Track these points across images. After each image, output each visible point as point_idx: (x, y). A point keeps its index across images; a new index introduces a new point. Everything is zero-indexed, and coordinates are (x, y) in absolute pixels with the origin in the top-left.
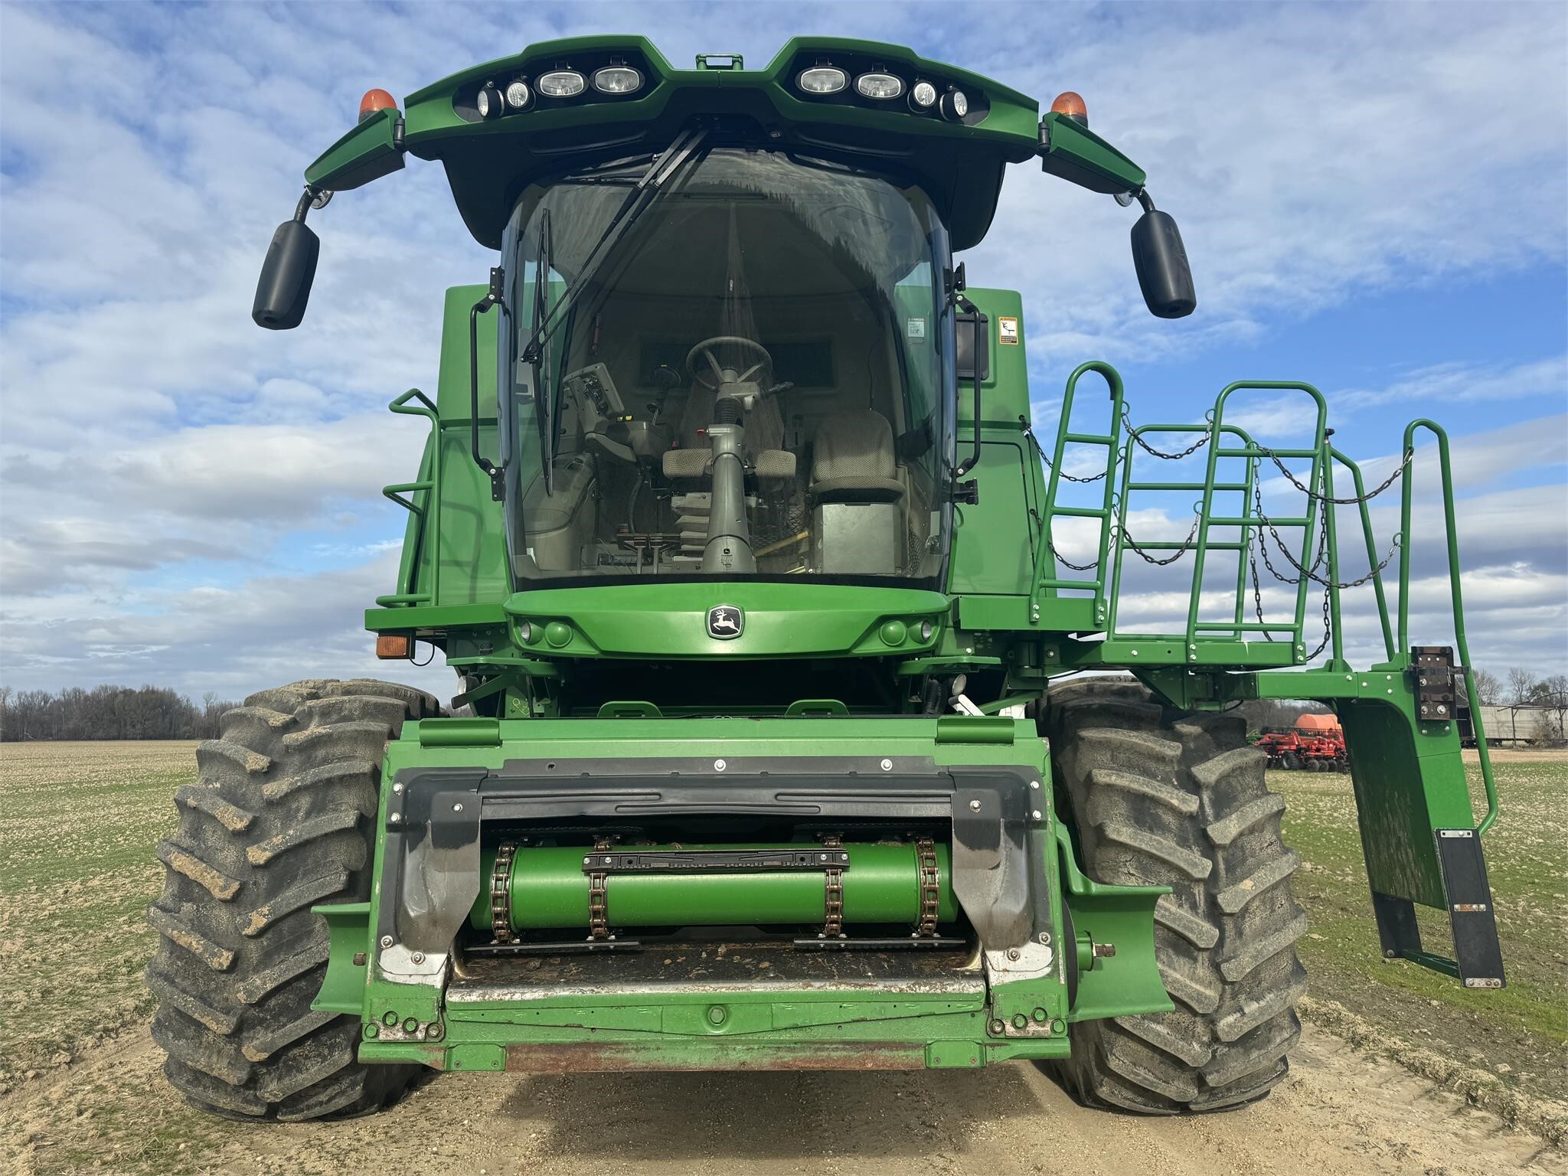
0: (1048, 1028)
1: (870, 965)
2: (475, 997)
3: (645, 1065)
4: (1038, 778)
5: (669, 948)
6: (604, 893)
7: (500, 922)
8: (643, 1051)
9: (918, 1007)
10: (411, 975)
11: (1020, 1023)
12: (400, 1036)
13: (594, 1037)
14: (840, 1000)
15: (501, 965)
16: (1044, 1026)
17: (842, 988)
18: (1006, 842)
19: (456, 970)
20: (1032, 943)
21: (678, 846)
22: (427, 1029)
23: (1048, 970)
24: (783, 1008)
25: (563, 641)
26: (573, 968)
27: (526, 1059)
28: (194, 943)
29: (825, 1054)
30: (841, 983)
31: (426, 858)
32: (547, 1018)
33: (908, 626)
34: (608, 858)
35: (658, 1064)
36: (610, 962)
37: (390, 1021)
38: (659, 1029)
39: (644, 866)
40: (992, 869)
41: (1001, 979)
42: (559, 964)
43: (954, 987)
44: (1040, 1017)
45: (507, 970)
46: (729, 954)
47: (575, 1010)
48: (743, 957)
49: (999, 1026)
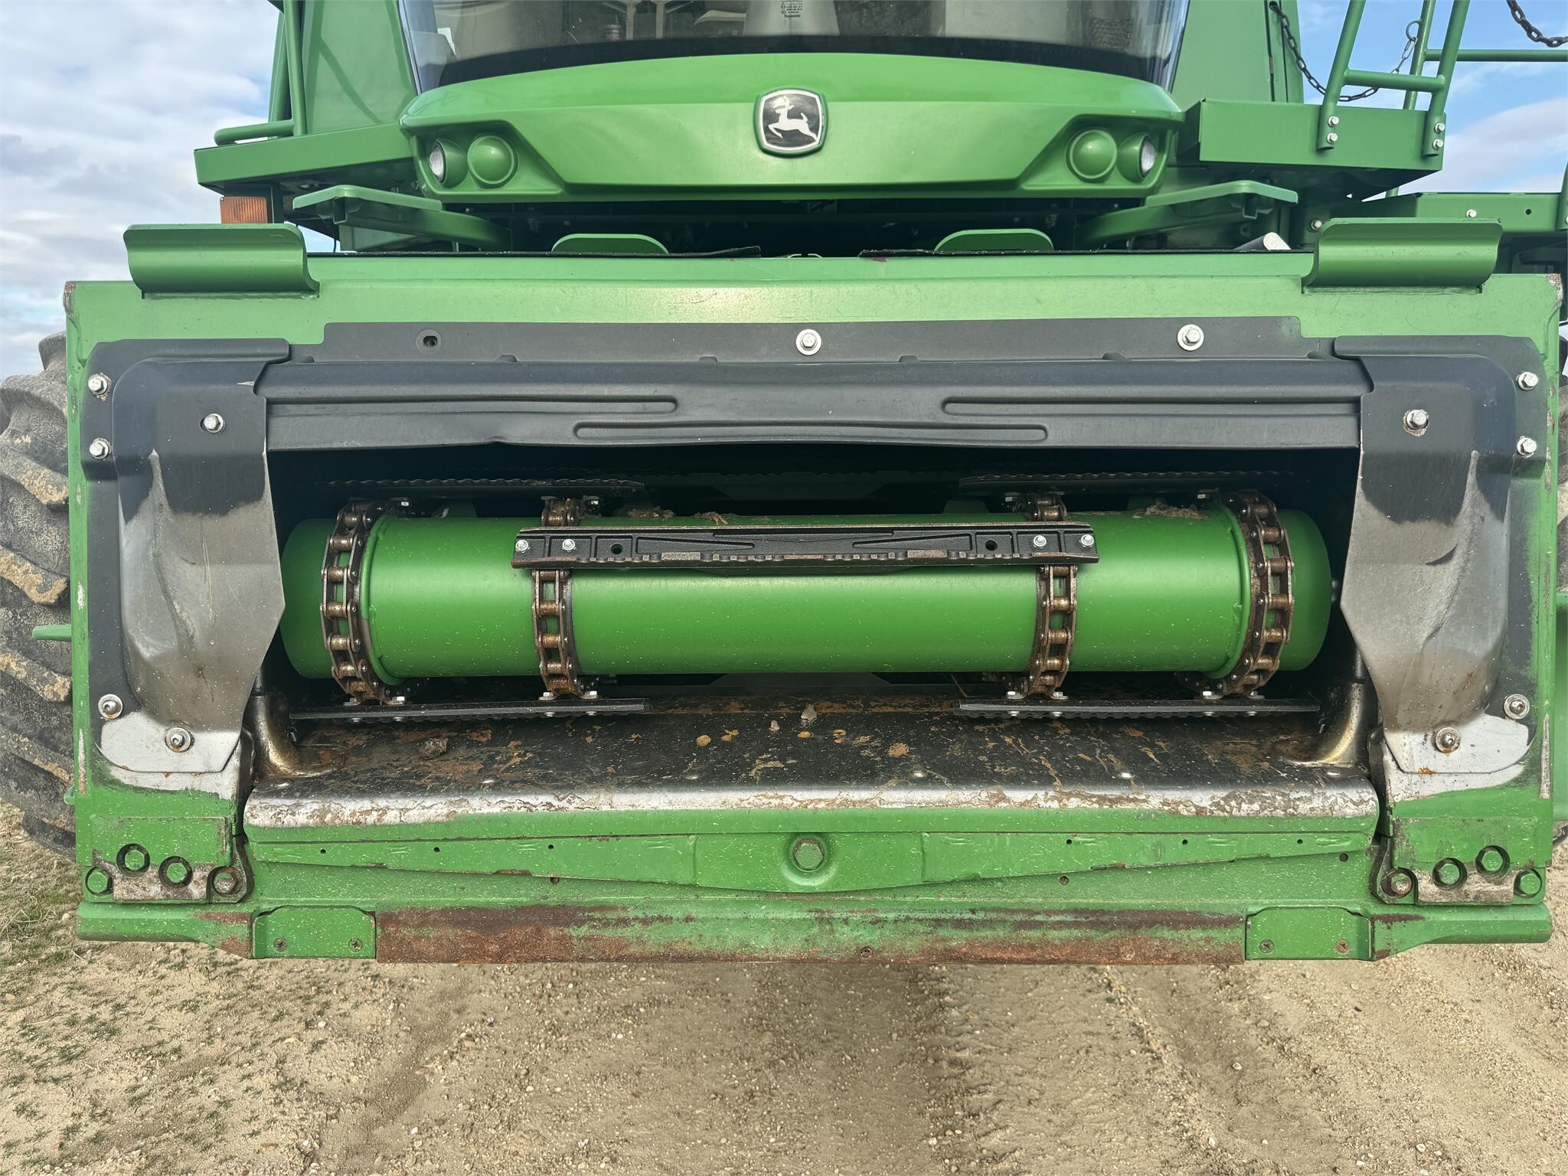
0: (1509, 886)
1: (1117, 753)
2: (305, 812)
3: (662, 950)
4: (1533, 363)
5: (705, 711)
6: (564, 612)
7: (350, 668)
8: (657, 924)
9: (1234, 843)
10: (168, 774)
11: (1450, 875)
12: (155, 890)
13: (555, 896)
14: (1068, 830)
15: (371, 744)
16: (1500, 883)
17: (1074, 803)
18: (1474, 503)
19: (274, 757)
20: (1489, 717)
21: (717, 517)
22: (211, 879)
23: (1517, 771)
24: (947, 843)
25: (498, 174)
26: (515, 753)
27: (418, 938)
28: (13, 665)
29: (1035, 934)
30: (1069, 795)
31: (160, 534)
32: (454, 858)
33: (1120, 142)
34: (568, 542)
35: (689, 948)
36: (589, 739)
37: (133, 861)
38: (689, 880)
39: (646, 558)
40: (1435, 563)
41: (1415, 789)
42: (489, 744)
43: (1312, 802)
44: (1493, 863)
45: (382, 755)
46: (822, 725)
47: (513, 843)
48: (853, 732)
49: (1404, 881)
